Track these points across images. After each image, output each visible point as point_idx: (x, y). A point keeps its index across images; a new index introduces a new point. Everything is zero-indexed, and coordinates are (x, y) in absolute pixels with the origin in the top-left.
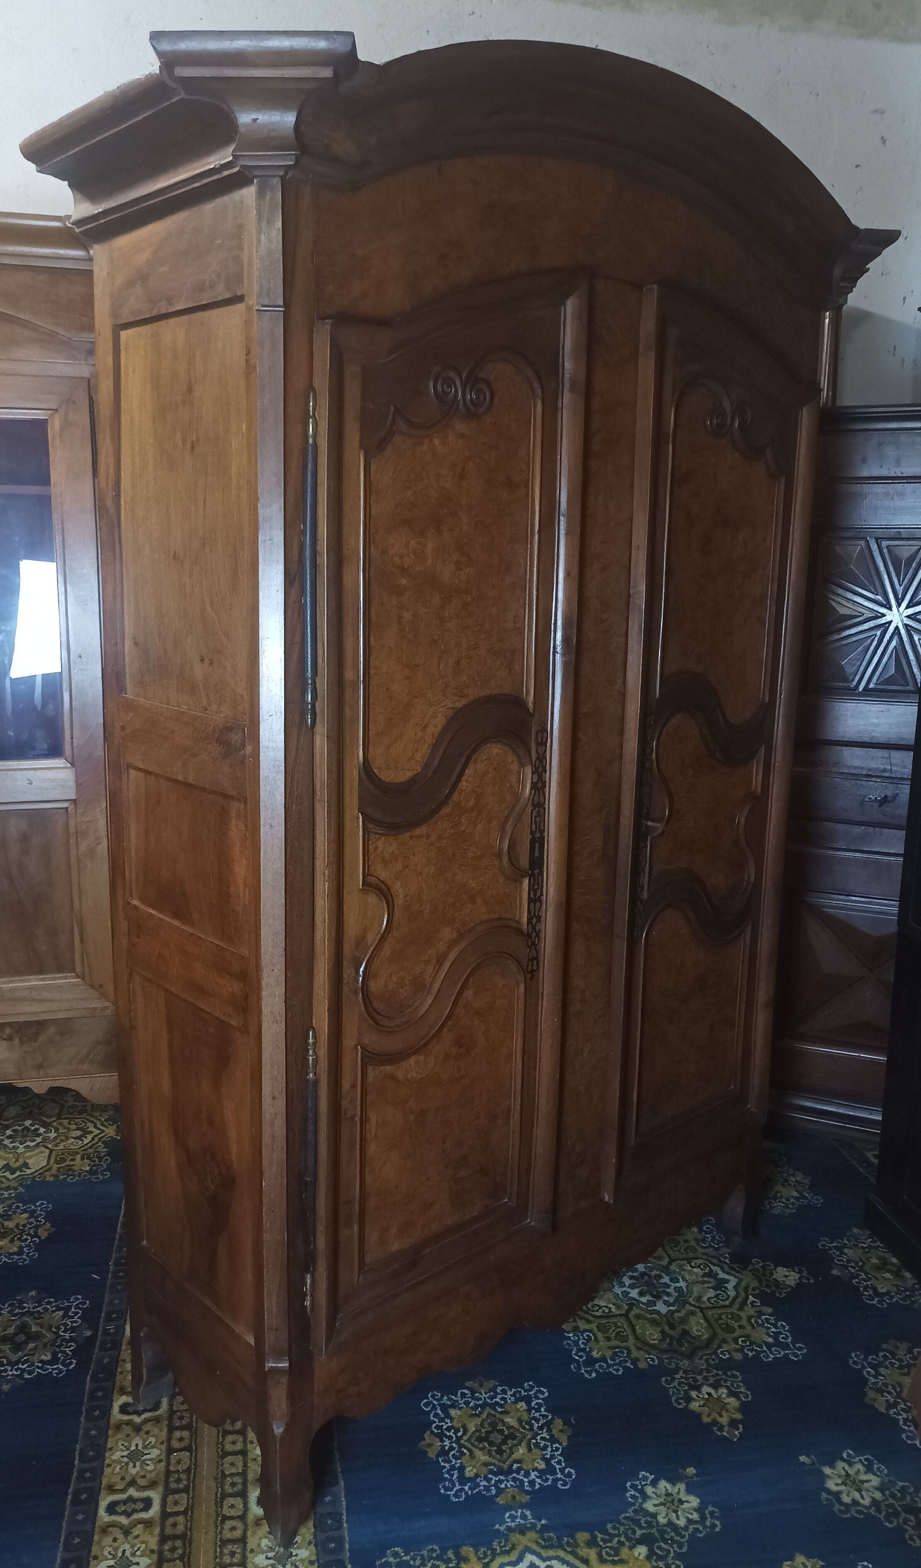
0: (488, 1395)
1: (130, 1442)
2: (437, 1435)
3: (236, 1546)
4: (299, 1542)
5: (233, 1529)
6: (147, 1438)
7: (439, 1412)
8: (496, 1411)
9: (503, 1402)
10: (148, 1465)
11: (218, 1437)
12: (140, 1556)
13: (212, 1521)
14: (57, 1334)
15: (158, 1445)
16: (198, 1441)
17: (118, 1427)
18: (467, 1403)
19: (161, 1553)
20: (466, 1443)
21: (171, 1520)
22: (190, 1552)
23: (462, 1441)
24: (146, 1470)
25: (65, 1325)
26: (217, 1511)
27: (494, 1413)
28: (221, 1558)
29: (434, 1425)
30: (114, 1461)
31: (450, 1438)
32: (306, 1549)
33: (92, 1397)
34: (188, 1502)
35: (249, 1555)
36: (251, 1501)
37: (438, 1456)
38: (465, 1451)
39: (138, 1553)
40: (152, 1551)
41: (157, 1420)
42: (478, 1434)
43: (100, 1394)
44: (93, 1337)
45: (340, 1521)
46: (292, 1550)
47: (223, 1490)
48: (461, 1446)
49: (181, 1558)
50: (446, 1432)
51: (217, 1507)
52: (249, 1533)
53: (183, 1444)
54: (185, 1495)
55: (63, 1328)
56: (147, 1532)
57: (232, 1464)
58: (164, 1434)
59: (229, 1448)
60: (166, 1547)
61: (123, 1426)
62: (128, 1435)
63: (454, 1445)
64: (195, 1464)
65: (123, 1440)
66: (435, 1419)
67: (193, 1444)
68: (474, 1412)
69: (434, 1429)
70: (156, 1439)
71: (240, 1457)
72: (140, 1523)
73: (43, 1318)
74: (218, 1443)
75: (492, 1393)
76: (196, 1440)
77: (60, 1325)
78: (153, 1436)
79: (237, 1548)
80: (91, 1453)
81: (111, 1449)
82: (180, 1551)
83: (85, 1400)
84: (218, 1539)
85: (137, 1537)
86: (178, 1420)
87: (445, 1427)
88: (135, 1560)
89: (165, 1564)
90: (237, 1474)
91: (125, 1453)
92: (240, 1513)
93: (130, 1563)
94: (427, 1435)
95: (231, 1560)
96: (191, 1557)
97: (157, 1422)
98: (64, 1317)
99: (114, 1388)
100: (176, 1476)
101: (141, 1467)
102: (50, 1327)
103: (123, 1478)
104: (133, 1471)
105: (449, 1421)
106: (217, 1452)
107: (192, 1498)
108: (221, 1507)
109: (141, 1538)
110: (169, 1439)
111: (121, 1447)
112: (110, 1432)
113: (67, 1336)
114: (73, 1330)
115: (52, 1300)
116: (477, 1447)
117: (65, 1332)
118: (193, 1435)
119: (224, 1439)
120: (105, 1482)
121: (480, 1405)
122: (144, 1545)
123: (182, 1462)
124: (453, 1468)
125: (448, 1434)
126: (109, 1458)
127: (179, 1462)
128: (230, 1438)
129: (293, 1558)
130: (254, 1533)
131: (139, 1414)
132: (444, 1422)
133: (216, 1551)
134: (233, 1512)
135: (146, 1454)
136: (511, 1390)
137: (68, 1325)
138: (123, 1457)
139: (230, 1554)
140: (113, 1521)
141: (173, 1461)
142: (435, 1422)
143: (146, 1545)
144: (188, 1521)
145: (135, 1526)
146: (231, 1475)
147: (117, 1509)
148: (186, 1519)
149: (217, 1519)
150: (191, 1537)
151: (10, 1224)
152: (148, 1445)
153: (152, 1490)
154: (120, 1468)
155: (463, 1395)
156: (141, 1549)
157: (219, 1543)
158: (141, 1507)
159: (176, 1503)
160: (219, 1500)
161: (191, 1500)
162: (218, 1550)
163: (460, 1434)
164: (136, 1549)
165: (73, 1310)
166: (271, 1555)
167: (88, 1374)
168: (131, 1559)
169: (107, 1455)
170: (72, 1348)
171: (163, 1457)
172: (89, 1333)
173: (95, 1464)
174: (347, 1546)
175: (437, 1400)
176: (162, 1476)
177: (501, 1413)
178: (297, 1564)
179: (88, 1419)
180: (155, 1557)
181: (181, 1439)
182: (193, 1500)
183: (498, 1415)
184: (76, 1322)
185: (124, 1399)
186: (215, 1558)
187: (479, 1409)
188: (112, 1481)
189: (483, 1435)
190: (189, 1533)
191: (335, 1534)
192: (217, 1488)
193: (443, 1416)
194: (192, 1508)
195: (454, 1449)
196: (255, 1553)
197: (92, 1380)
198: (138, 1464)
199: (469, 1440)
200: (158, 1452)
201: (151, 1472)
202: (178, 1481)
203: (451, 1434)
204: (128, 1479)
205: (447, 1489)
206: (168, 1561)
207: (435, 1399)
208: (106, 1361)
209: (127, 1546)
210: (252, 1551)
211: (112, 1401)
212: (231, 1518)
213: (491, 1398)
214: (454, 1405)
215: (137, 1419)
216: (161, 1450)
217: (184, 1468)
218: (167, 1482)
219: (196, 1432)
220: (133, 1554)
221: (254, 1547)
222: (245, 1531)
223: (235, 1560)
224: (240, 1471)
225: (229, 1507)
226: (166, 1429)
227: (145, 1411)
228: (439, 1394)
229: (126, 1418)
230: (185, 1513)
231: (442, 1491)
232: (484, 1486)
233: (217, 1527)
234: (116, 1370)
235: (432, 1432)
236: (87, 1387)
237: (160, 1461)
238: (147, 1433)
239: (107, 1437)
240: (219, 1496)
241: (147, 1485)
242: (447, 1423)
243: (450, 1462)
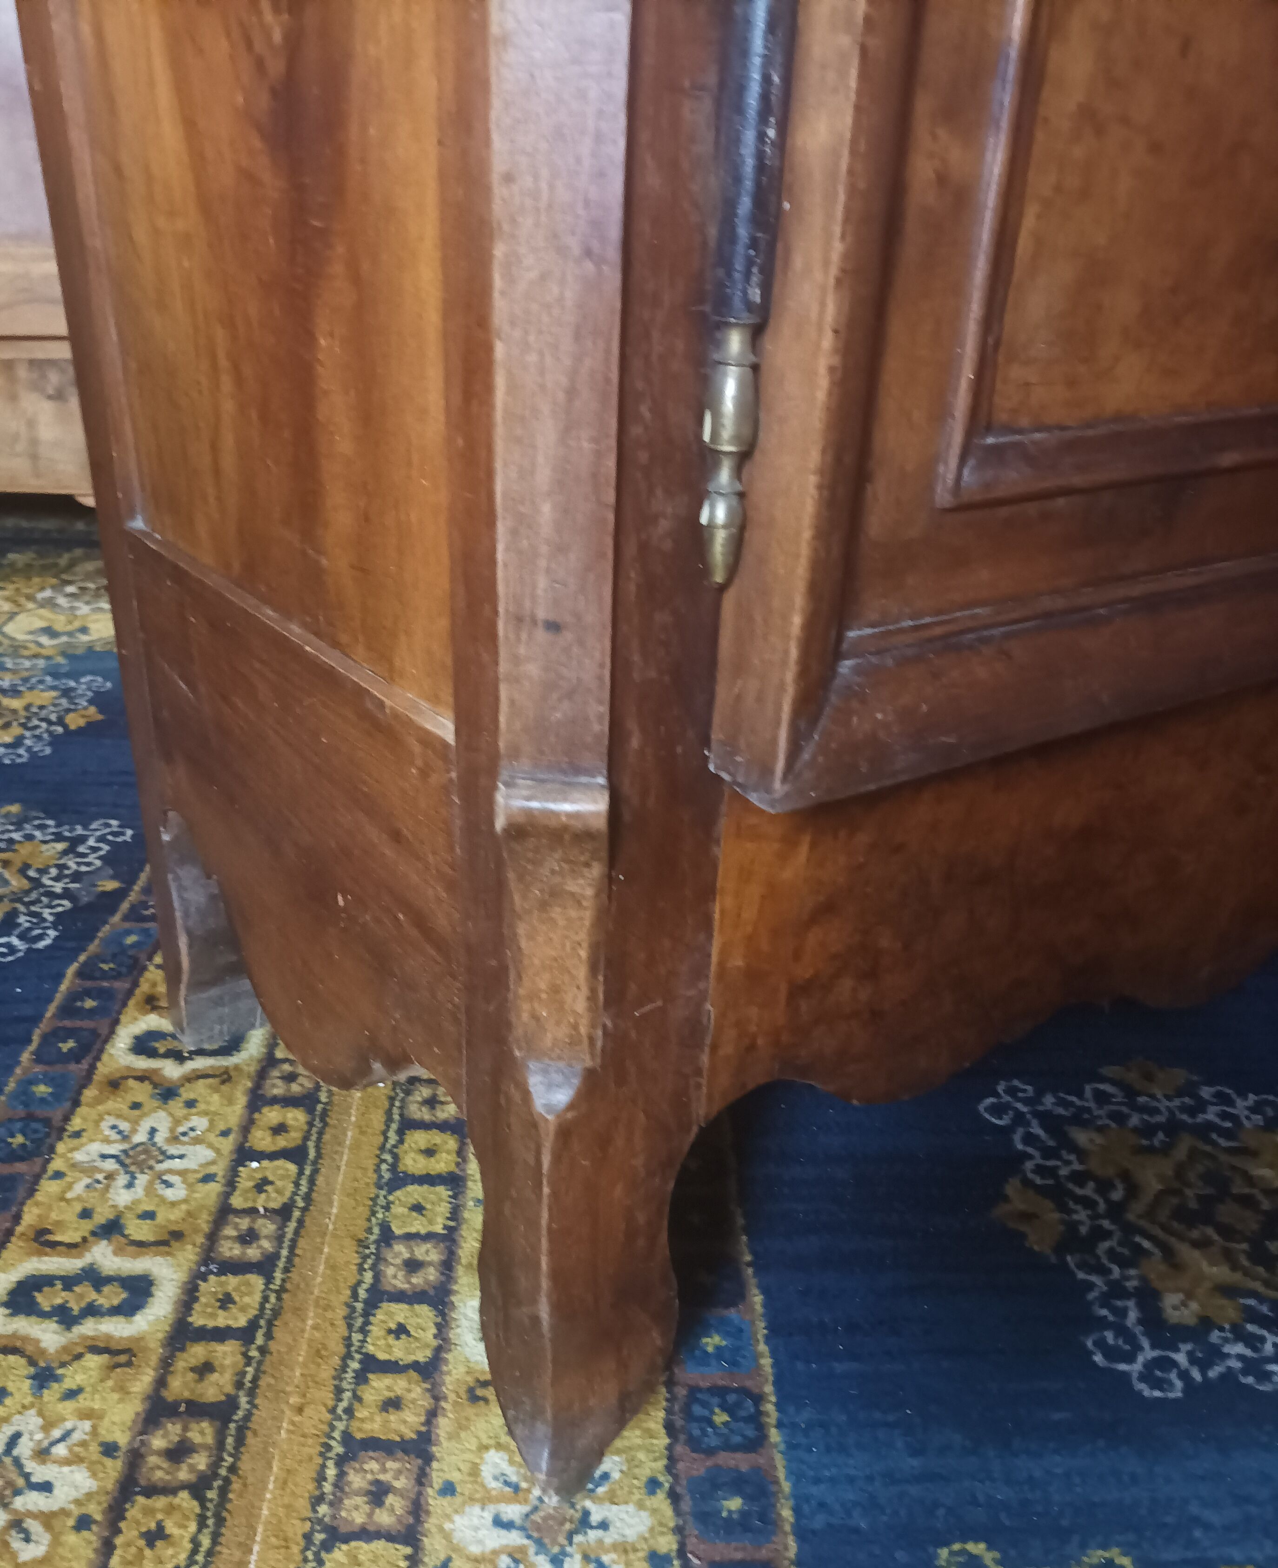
0: (1177, 1102)
1: (135, 1122)
2: (1041, 1190)
3: (390, 1464)
4: (616, 1475)
5: (393, 1404)
6: (186, 1118)
7: (1037, 1130)
8: (1214, 1144)
9: (1228, 1124)
10: (168, 1185)
11: (385, 1133)
12: (67, 1462)
13: (326, 1373)
14: (36, 883)
15: (212, 1137)
16: (326, 1137)
17: (115, 1084)
18: (1119, 1118)
19: (135, 1457)
20: (1143, 1223)
21: (197, 1352)
22: (233, 1469)
23: (1130, 1217)
24: (162, 1200)
25: (62, 867)
26: (348, 1341)
27: (1208, 1148)
28: (336, 1504)
29: (1029, 1165)
30: (74, 1166)
31: (1088, 1203)
32: (641, 1506)
33: (68, 1010)
34: (266, 1299)
35: (435, 1502)
36: (464, 1323)
37: (1062, 1247)
38: (1146, 1244)
39: (60, 1450)
40: (109, 1450)
41: (225, 1077)
42: (1175, 1201)
43: (89, 1004)
44: (118, 896)
45: (756, 1420)
46: (588, 1504)
47: (377, 1277)
48: (1129, 1229)
49: (197, 1489)
50: (1070, 1186)
51: (350, 1326)
52: (444, 1425)
53: (282, 1142)
54: (257, 1281)
55: (54, 872)
56: (110, 1383)
57: (418, 1208)
58: (235, 1112)
59: (413, 1163)
60: (158, 1442)
61: (131, 1082)
62: (136, 1106)
63: (1106, 1224)
64: (308, 1198)
65: (119, 1116)
66: (1030, 1150)
67: (311, 1144)
68: (1145, 1142)
69: (1030, 1175)
70: (211, 1122)
71: (443, 1191)
72: (96, 1350)
73: (14, 851)
74: (382, 1148)
75: (1187, 1100)
76: (321, 1133)
77: (49, 867)
78: (206, 1113)
79: (398, 1473)
80: (19, 1139)
81: (77, 1135)
82: (201, 1461)
83: (48, 1014)
84: (337, 1434)
85: (72, 1394)
86: (279, 1082)
87: (1064, 1172)
88: (40, 1472)
89: (141, 1500)
90: (429, 1237)
91: (114, 1149)
92: (422, 1356)
93: (21, 1482)
94: (1012, 1187)
95: (370, 1515)
96: (236, 1486)
97: (223, 1082)
98: (65, 853)
99: (130, 993)
100: (244, 1223)
101: (149, 1190)
102: (26, 866)
103: (86, 1214)
104: (121, 1197)
105: (1072, 1157)
106: (378, 1170)
107: (282, 1290)
108: (363, 1331)
109: (83, 1401)
110: (246, 1128)
111: (107, 1132)
112: (89, 1094)
113: (58, 888)
114: (77, 877)
115: (51, 822)
116: (1181, 1238)
117: (56, 879)
118: (318, 1123)
119: (401, 1141)
120: (30, 1216)
121: (1158, 1127)
122: (87, 1425)
123: (269, 1188)
124: (1117, 1290)
125: (1079, 1191)
126: (63, 1156)
127: (261, 1185)
128: (419, 1139)
129: (593, 1535)
130: (462, 1426)
131: (178, 1056)
132: (1059, 1157)
133: (321, 1478)
134: (399, 1351)
135: (172, 1157)
136: (1243, 1095)
137: (68, 868)
138: (104, 1157)
139: (368, 1493)
140: (14, 1335)
141: (245, 1182)
142: (1030, 1157)
143: (94, 1428)
144: (248, 1360)
145: (79, 1357)
146: (410, 1237)
147: (39, 1297)
148: (245, 1355)
149: (344, 1368)
150: (248, 1417)
151: (16, 704)
152: (184, 1134)
153: (162, 1254)
154: (88, 1186)
155: (1102, 1098)
156: (76, 1436)
157: (339, 1449)
158: (116, 1302)
159: (226, 1301)
160: (359, 1306)
161: (273, 1298)
162: (331, 1472)
163: (1117, 1195)
164: (57, 1433)
165: (91, 842)
166: (513, 1511)
167: (74, 959)
168: (30, 1466)
169: (61, 1147)
170: (60, 909)
171: (220, 1169)
172: (111, 885)
173: (20, 1167)
174: (787, 1513)
175: (1026, 1101)
176: (204, 1223)
177: (1230, 1151)
178: (606, 1559)
179: (39, 1058)
180: (114, 1468)
181: (279, 1129)
182: (279, 1299)
183: (1223, 1158)
184: (88, 864)
185: (153, 1021)
186: (318, 1500)
187: (1161, 1135)
188: (54, 1216)
189: (1193, 1205)
190: (243, 1400)
191: (742, 1462)
192: (361, 1269)
193: (1051, 1143)
194: (270, 1324)
195: (1107, 1235)
196: (458, 1499)
197: (81, 974)
198: (142, 1180)
199: (1150, 1214)
200: (210, 1154)
201: (173, 1204)
202: (248, 1237)
203: (1089, 1190)
204: (102, 1216)
205: (1112, 1354)
206: (151, 1491)
207: (1019, 1100)
208: (131, 939)
209: (30, 1422)
210: (449, 1489)
211: (116, 1022)
212: (391, 1367)
213: (1192, 1111)
214: (1080, 1119)
215: (171, 1070)
216: (218, 1151)
217: (275, 1205)
218: (213, 1237)
219: (325, 1114)
220: (42, 1454)
221: (455, 1476)
222: (432, 1415)
223: (384, 1518)
224: (439, 1229)
225: (390, 1331)
226: (241, 1101)
227: (201, 1052)
228: (1029, 1088)
229: (143, 1063)
230: (246, 1335)
231: (1098, 1358)
232: (1240, 1357)
233: (339, 1391)
234: (150, 959)
235: (1027, 1183)
236: (63, 987)
237: (208, 1178)
238: (190, 1104)
239: (76, 1103)
240: (362, 1294)
241: (152, 1239)
242: (1068, 1163)
243: (1103, 1271)
